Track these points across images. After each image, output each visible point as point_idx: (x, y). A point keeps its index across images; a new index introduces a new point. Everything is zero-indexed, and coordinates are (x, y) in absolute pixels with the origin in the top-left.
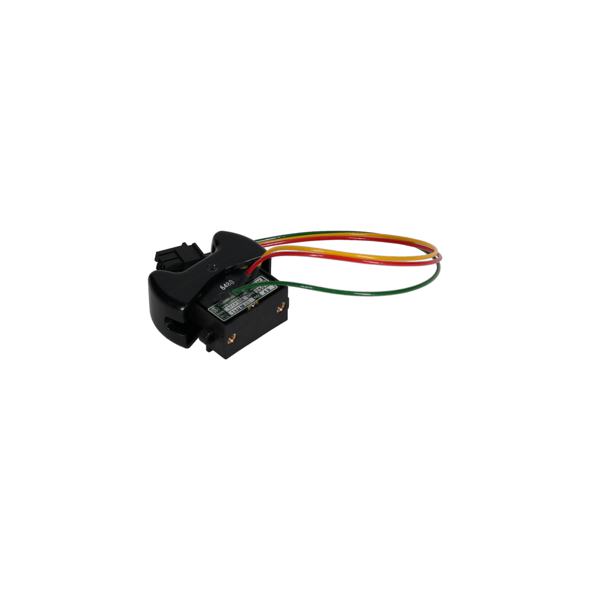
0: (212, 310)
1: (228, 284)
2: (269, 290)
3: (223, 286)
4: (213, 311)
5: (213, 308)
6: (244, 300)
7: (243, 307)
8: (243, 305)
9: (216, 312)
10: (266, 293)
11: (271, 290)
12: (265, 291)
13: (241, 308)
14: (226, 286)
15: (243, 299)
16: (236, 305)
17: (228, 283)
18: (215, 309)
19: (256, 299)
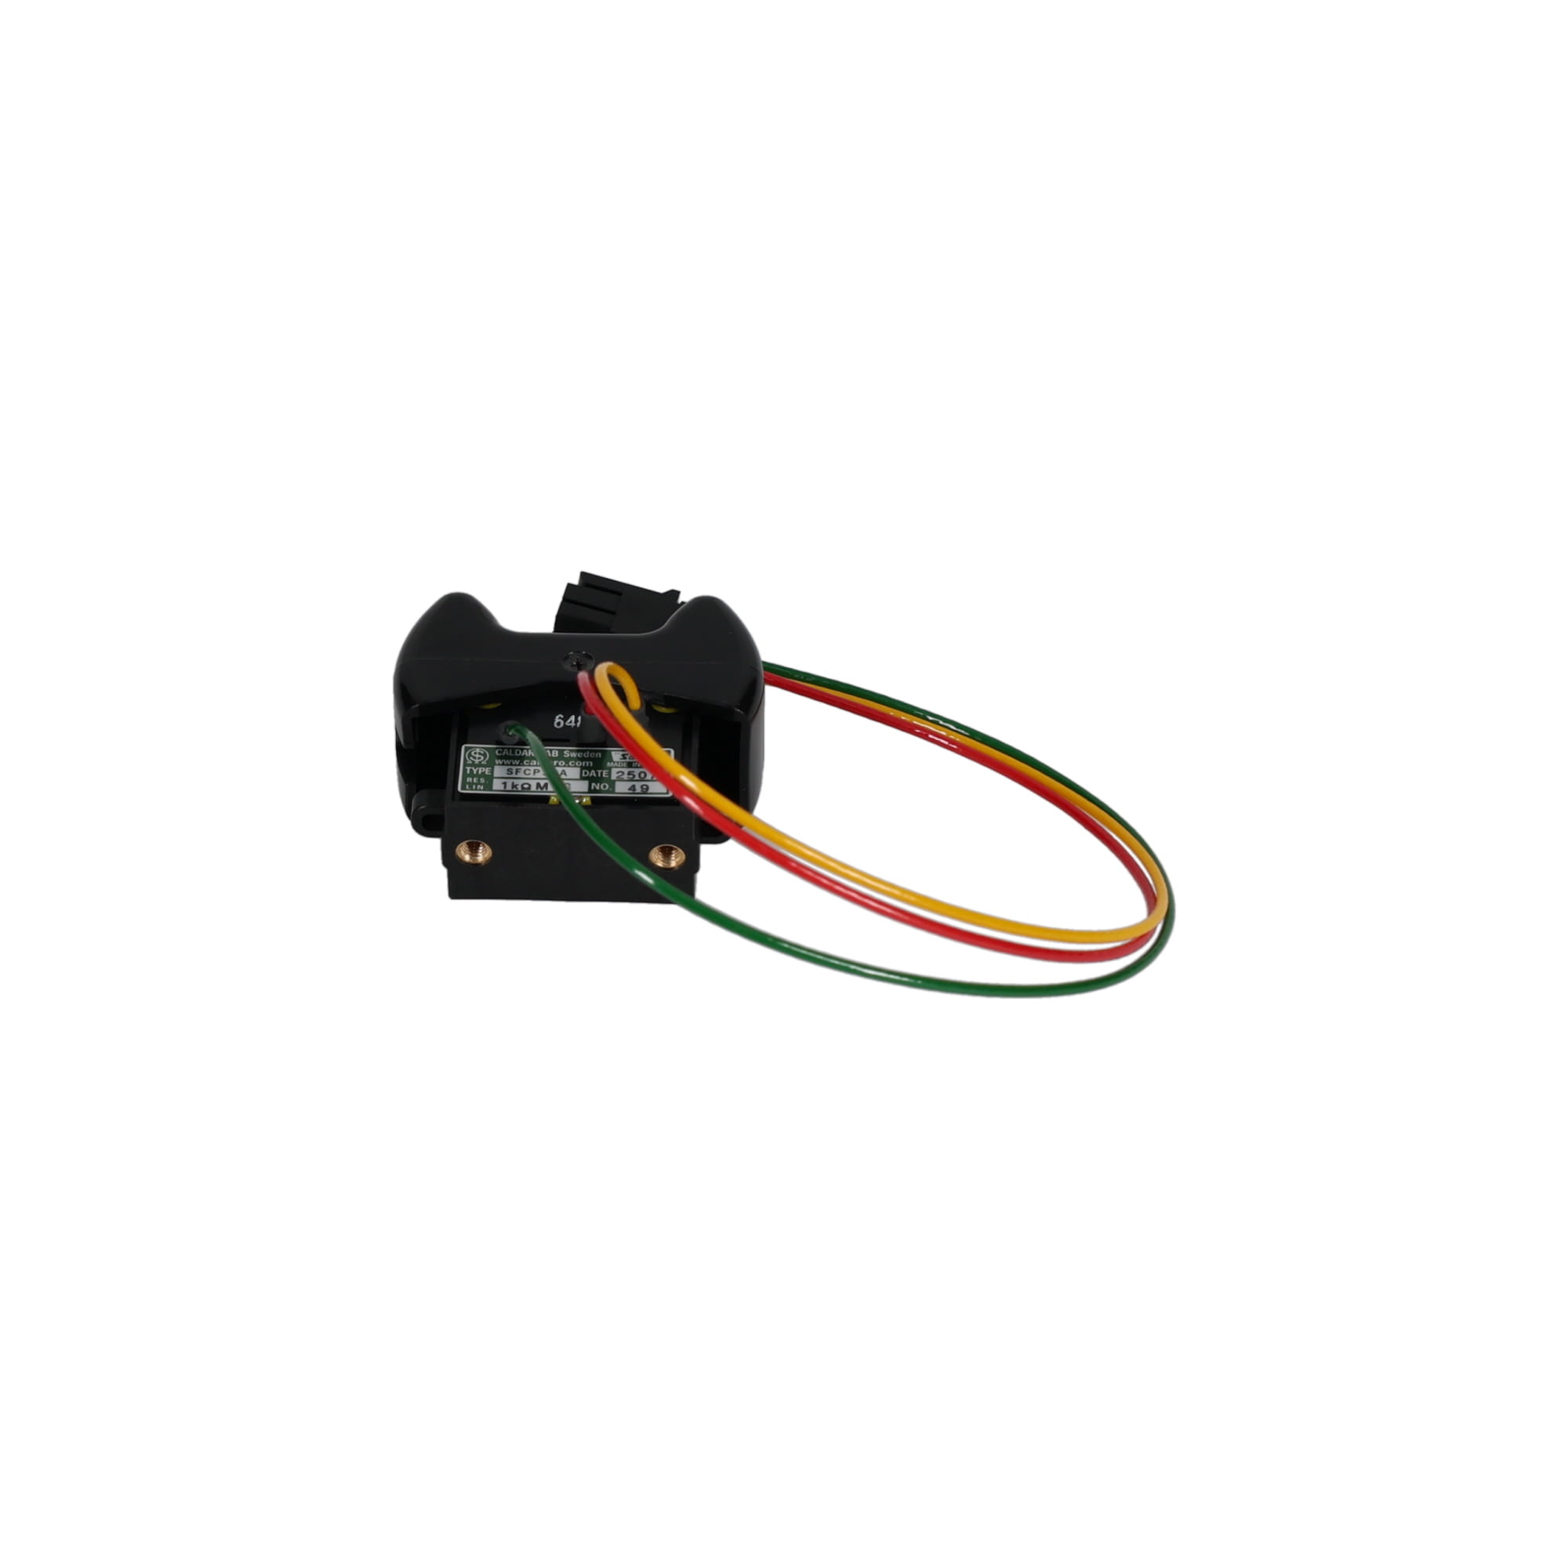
2: (645, 789)
4: (470, 755)
5: (478, 750)
6: (563, 776)
7: (542, 788)
9: (473, 762)
10: (631, 791)
11: (651, 793)
12: (634, 786)
13: (534, 788)
14: (571, 722)
16: (534, 777)
19: (590, 791)
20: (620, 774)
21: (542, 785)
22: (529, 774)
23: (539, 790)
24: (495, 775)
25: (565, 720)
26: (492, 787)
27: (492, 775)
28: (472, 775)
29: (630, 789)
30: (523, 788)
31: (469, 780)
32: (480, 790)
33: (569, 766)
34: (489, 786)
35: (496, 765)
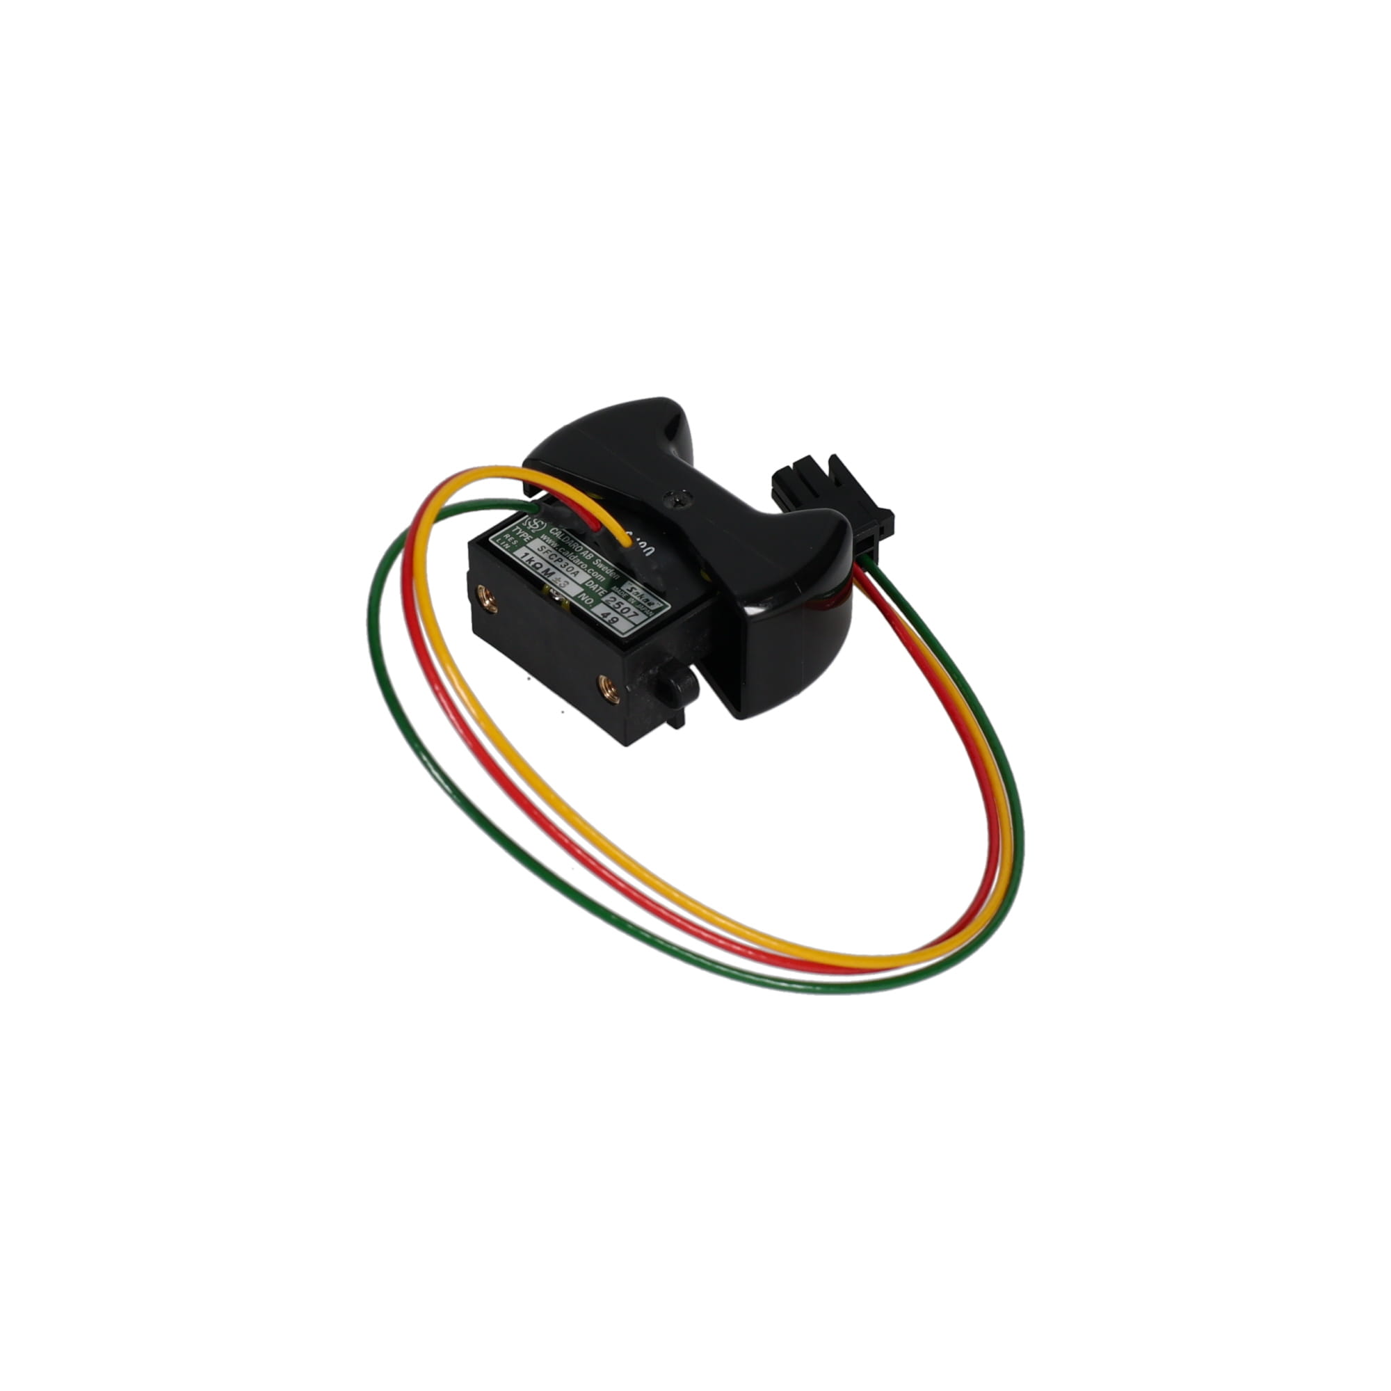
20: (613, 599)
21: (550, 572)
23: (543, 573)
24: (528, 545)
26: (514, 551)
27: (527, 543)
28: (513, 534)
29: (602, 614)
30: (534, 566)
31: (507, 536)
32: (504, 548)
33: (586, 572)
34: (512, 549)
35: (540, 538)
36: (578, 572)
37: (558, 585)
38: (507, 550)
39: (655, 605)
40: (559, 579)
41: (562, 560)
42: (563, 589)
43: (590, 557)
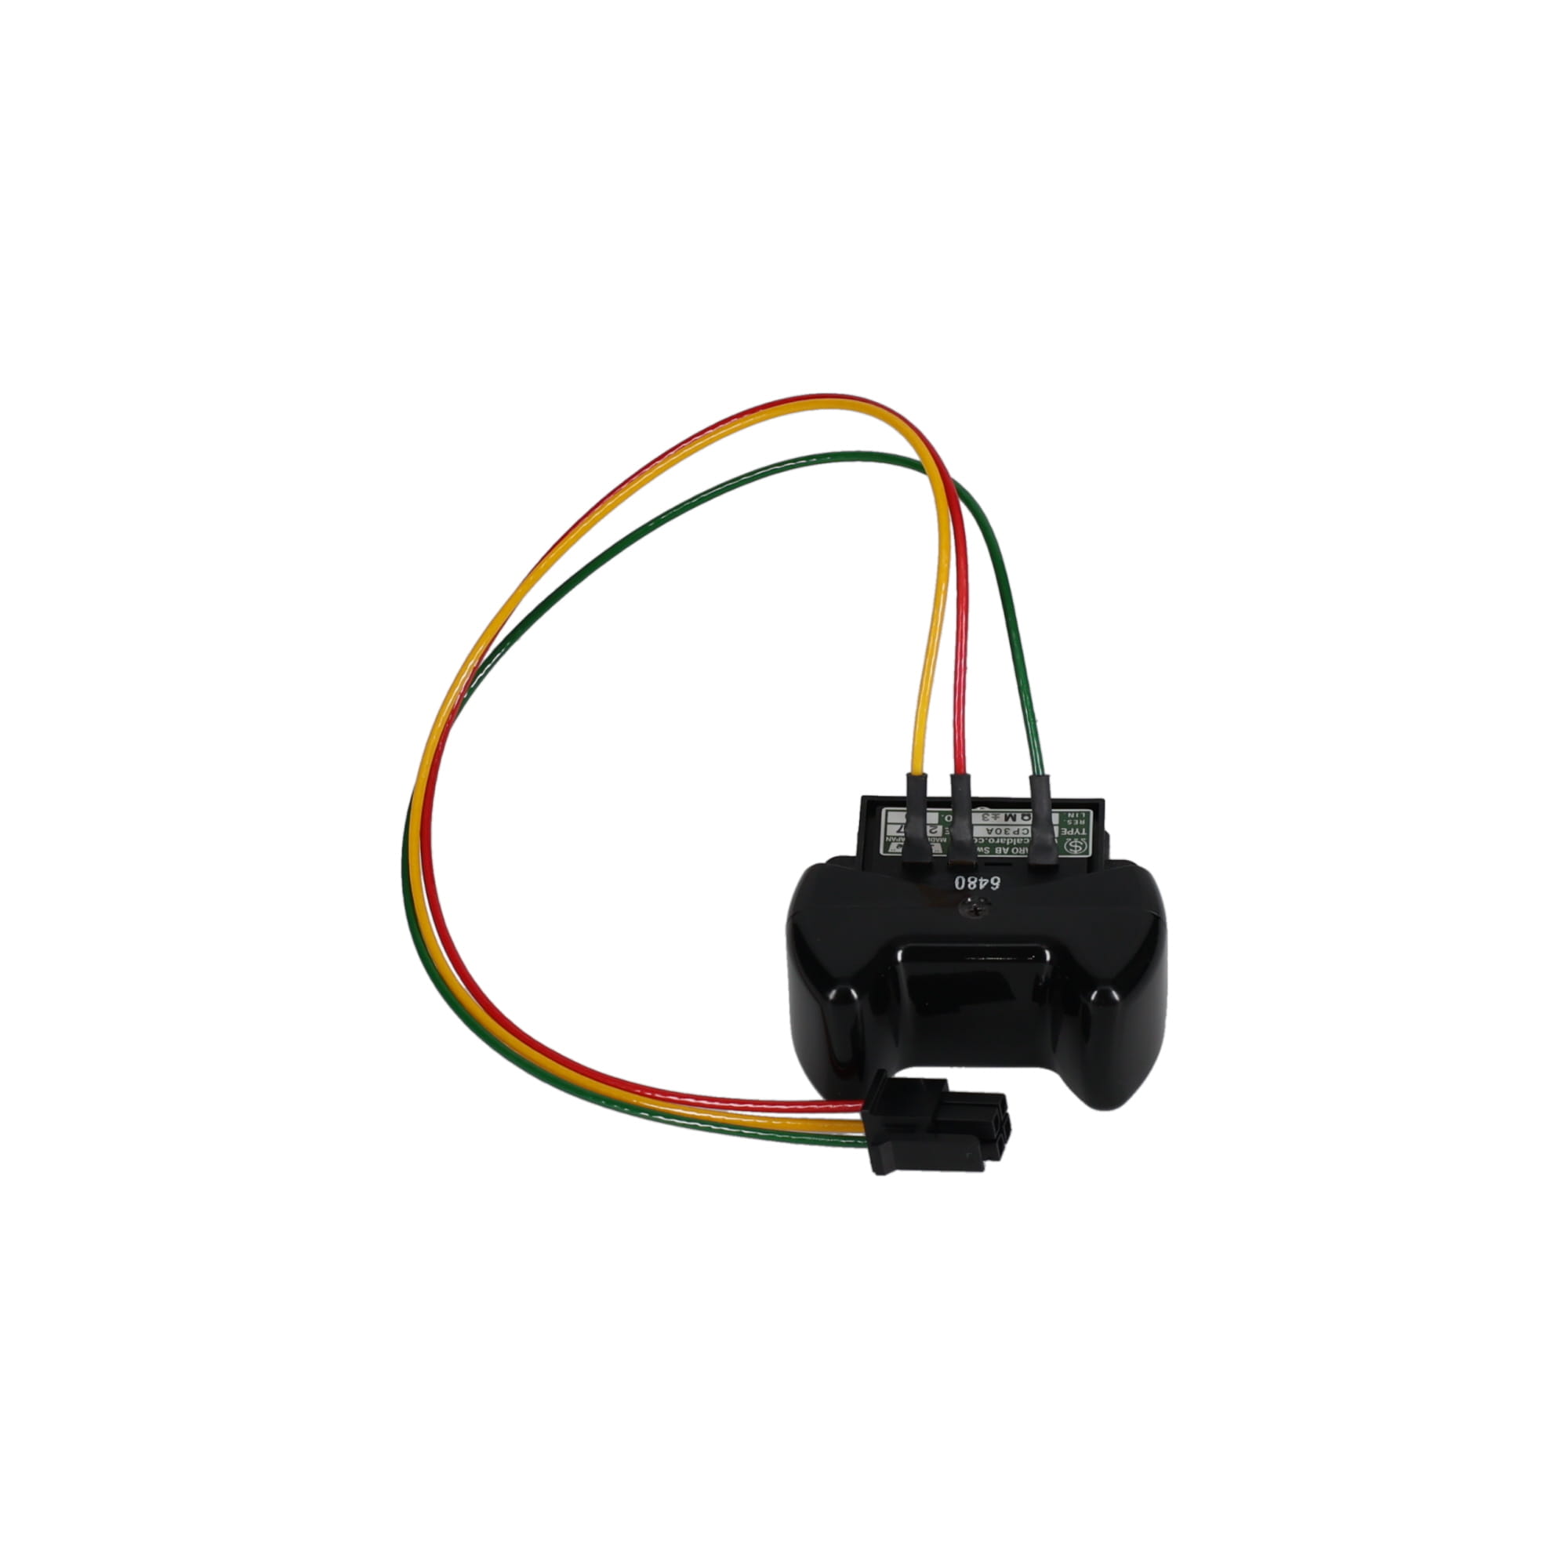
0: (1083, 849)
1: (971, 883)
3: (992, 885)
4: (1083, 847)
6: (990, 828)
7: (1010, 815)
8: (1006, 819)
11: (903, 810)
13: (1019, 816)
14: (984, 882)
15: (989, 832)
17: (969, 886)
18: (1073, 848)
20: (933, 831)
21: (1010, 819)
22: (1024, 829)
23: (1013, 814)
25: (989, 885)
27: (1060, 828)
28: (1080, 827)
31: (1083, 822)
32: (1071, 812)
33: (984, 838)
34: (1063, 817)
36: (990, 833)
37: (990, 814)
38: (1068, 812)
39: (895, 847)
40: (996, 818)
41: (1014, 833)
42: (981, 814)
43: (998, 850)
